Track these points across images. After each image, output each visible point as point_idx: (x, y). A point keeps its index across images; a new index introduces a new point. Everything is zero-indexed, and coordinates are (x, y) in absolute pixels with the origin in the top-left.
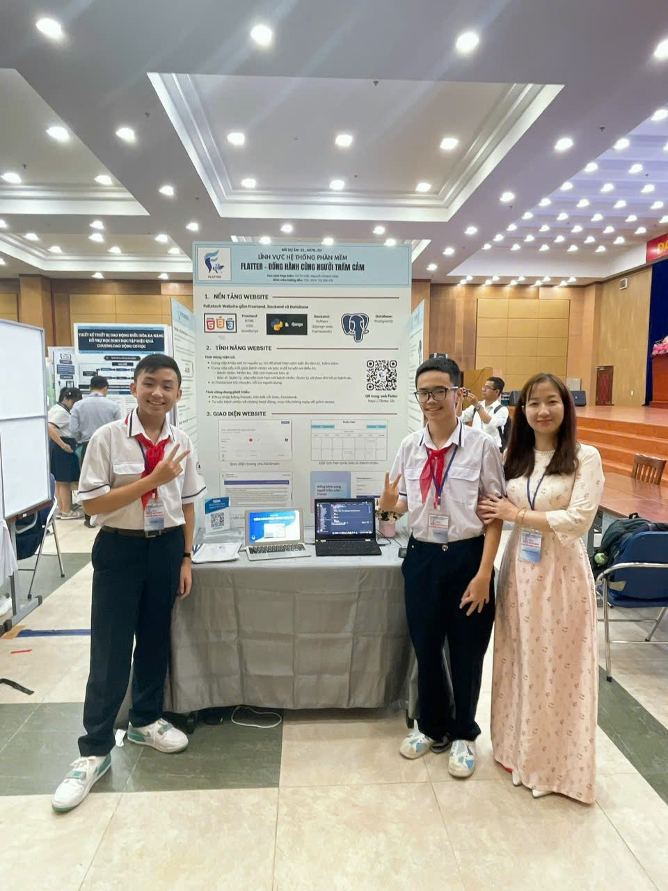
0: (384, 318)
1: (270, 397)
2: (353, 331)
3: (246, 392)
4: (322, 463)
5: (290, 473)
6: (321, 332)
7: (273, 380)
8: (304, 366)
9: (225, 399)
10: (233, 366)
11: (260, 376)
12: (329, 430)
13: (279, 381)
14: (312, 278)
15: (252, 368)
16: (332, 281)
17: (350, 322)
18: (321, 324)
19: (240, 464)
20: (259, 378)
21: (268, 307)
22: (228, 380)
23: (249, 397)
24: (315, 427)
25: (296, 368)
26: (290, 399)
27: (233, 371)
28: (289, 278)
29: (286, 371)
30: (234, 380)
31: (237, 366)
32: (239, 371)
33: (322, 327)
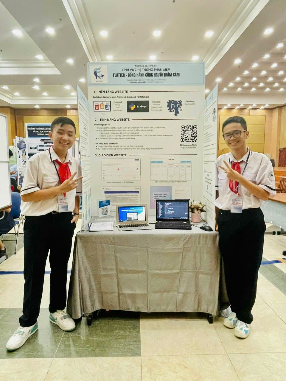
0: (191, 102)
1: (128, 146)
2: (174, 110)
3: (116, 144)
4: (156, 182)
5: (140, 187)
6: (156, 110)
7: (130, 137)
8: (147, 129)
9: (105, 148)
10: (109, 129)
11: (123, 134)
12: (160, 164)
13: (133, 137)
14: (151, 81)
15: (119, 131)
16: (162, 82)
17: (172, 105)
18: (157, 106)
19: (113, 183)
20: (123, 136)
21: (128, 97)
22: (107, 137)
23: (117, 146)
24: (153, 162)
25: (142, 130)
26: (139, 147)
27: (109, 132)
28: (139, 81)
29: (137, 132)
30: (110, 137)
31: (111, 129)
32: (112, 132)
33: (157, 108)
